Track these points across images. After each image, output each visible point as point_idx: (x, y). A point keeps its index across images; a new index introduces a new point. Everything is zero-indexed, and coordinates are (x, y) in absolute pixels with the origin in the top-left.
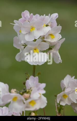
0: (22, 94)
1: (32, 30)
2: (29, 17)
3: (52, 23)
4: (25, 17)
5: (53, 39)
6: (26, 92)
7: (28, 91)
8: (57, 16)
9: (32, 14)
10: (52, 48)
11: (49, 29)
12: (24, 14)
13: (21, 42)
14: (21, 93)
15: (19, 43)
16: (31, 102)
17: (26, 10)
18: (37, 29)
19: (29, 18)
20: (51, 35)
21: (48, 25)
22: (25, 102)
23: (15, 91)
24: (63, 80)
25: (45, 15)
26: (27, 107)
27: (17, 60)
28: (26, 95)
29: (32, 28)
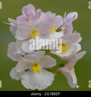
2: (34, 14)
3: (66, 26)
4: (28, 13)
8: (75, 16)
9: (39, 10)
10: (65, 65)
11: (61, 34)
13: (16, 52)
15: (14, 53)
17: (30, 4)
19: (34, 16)
21: (61, 30)
29: (34, 32)
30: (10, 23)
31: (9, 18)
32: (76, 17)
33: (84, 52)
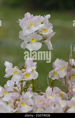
0: (21, 70)
1: (31, 26)
2: (30, 17)
3: (45, 21)
4: (27, 17)
5: (45, 32)
6: (23, 68)
7: (25, 67)
9: (32, 15)
10: (46, 39)
11: (43, 25)
12: (26, 15)
14: (20, 68)
15: (23, 35)
16: (26, 75)
17: (28, 12)
18: (35, 26)
20: (44, 30)
21: (43, 23)
22: (22, 74)
23: (17, 68)
24: (54, 62)
25: (40, 16)
26: (23, 78)
27: (22, 48)
28: (23, 70)
29: (31, 25)
30: (20, 22)
31: (19, 19)
32: (50, 17)
33: (55, 33)
